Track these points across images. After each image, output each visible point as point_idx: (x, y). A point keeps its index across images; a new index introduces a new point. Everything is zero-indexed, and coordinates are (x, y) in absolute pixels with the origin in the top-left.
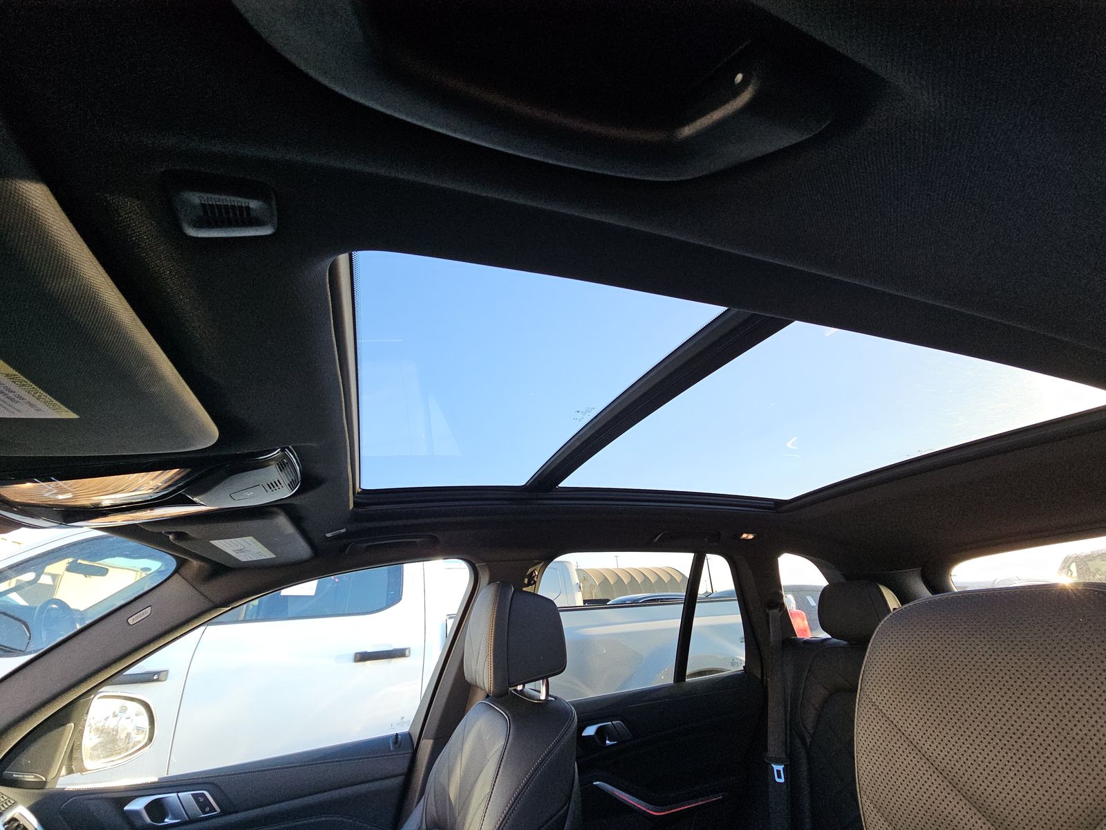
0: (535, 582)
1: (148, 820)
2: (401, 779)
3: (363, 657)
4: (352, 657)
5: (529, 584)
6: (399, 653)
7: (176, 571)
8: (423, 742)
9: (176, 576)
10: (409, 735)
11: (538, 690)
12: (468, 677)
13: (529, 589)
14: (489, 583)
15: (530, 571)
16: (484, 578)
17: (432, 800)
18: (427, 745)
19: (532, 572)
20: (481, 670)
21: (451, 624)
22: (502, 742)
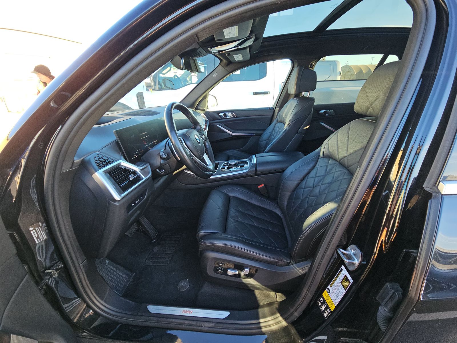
0: (313, 67)
1: (224, 117)
2: (271, 116)
3: (256, 93)
4: (253, 93)
5: (310, 67)
6: (266, 93)
7: (220, 64)
8: (276, 109)
9: (220, 65)
10: (273, 108)
11: (306, 94)
12: (289, 92)
13: (311, 69)
14: (298, 66)
15: (311, 63)
16: (296, 65)
17: (279, 118)
18: (277, 110)
19: (312, 64)
20: (292, 89)
21: (283, 84)
22: (296, 104)
